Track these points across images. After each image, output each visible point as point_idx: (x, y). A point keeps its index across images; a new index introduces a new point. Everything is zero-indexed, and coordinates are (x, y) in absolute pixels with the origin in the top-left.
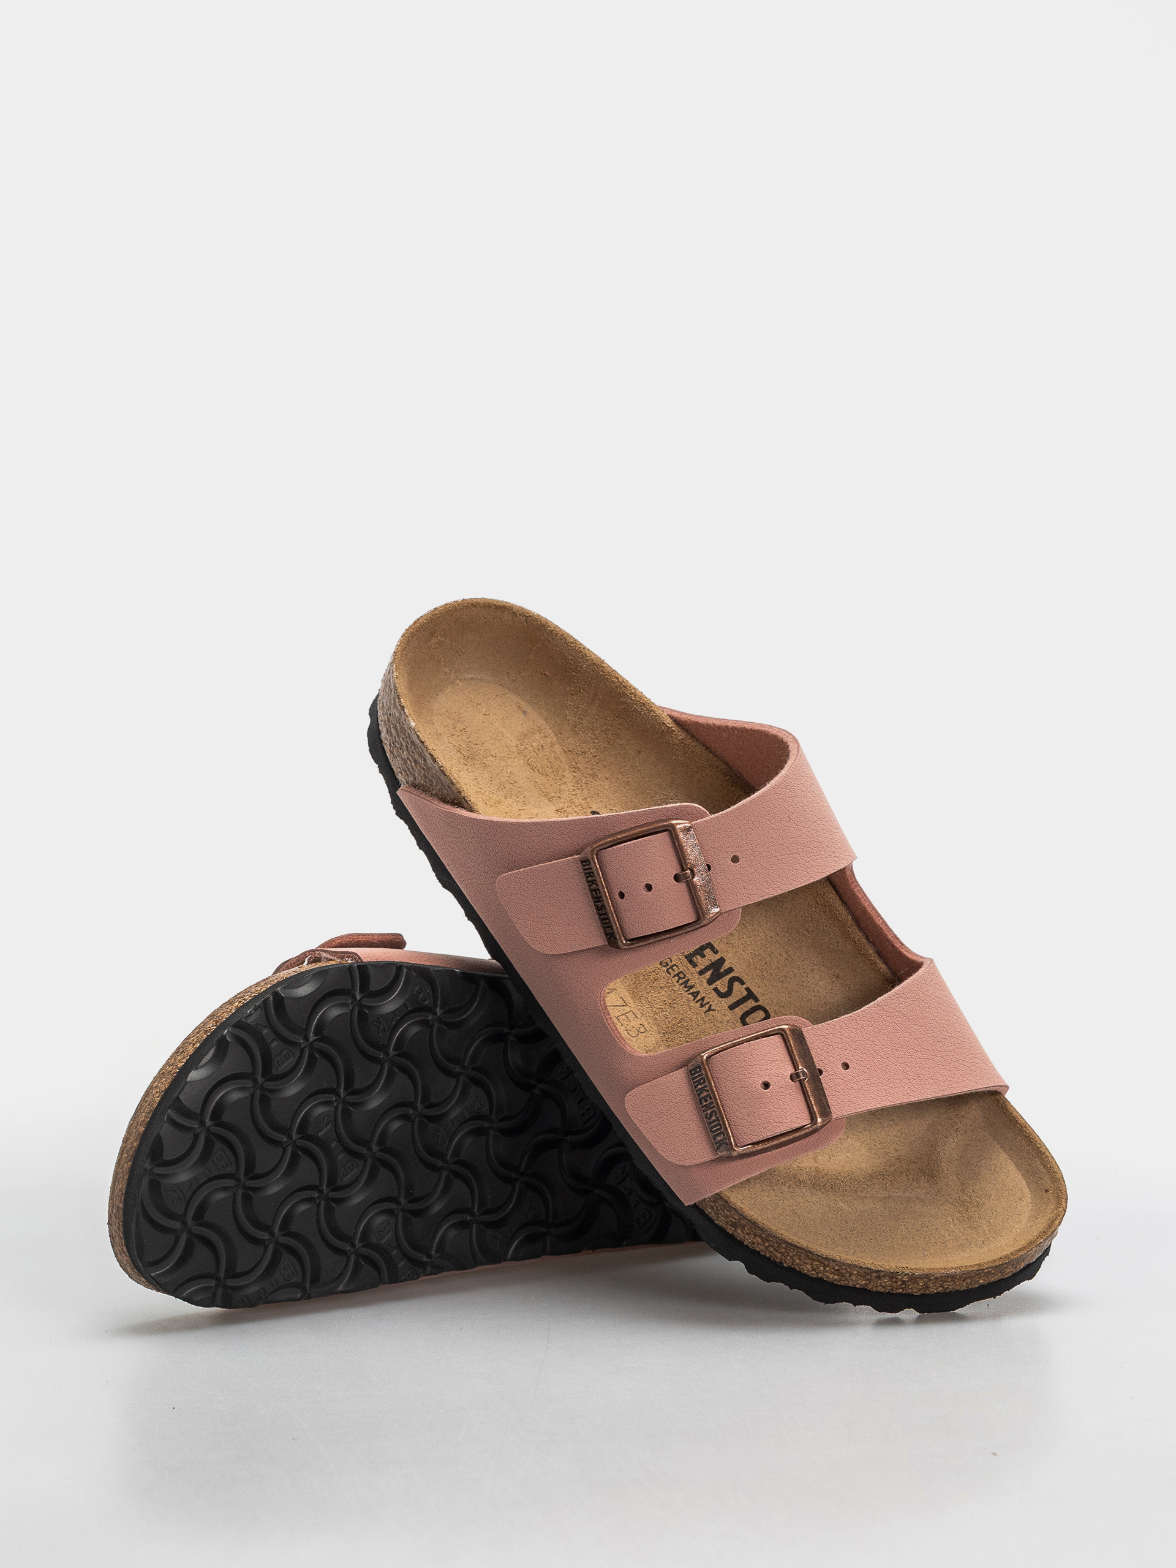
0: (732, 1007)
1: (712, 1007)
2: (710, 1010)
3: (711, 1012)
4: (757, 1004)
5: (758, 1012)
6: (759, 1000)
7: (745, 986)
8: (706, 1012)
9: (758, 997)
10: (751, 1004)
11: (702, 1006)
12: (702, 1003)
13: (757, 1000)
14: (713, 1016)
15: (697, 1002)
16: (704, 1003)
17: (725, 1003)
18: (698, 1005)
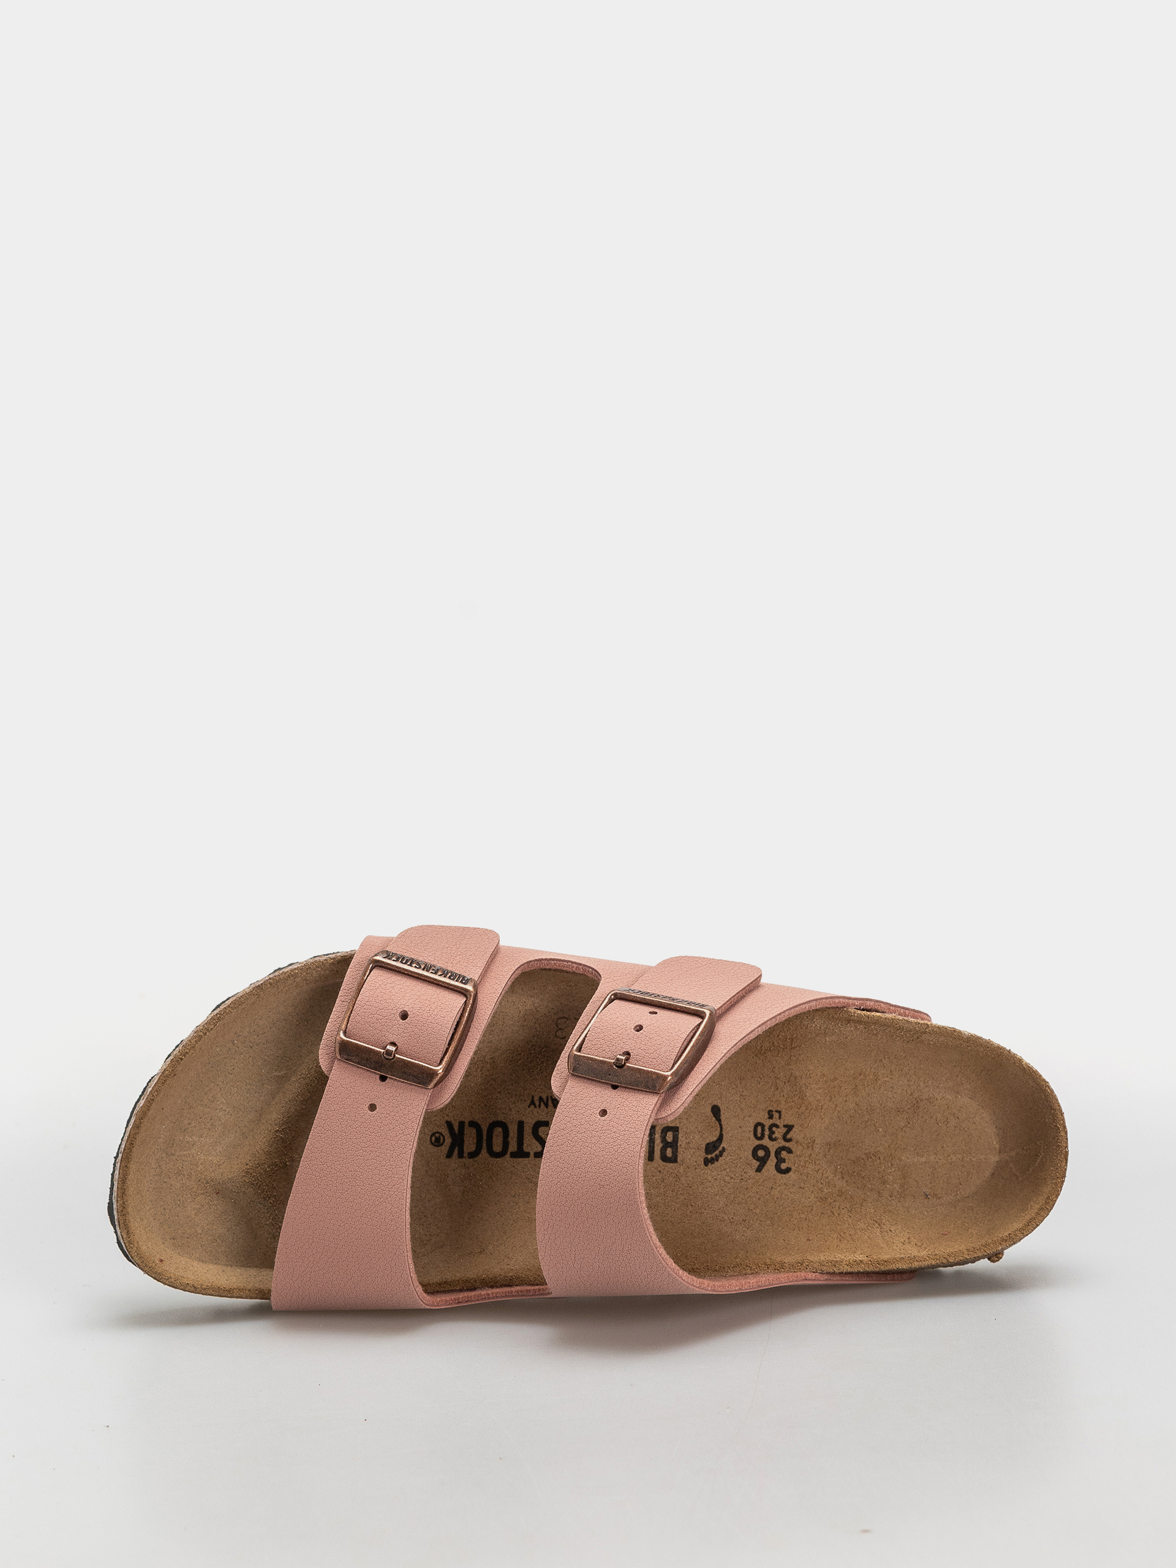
0: (521, 1124)
1: (532, 1107)
2: (533, 1103)
3: (529, 1102)
4: (509, 1153)
5: (501, 1147)
6: (511, 1157)
7: (532, 1154)
8: (533, 1097)
9: (515, 1159)
10: (513, 1147)
11: (541, 1099)
12: (543, 1101)
13: (513, 1155)
14: (525, 1101)
15: (547, 1097)
16: (542, 1103)
17: (529, 1123)
18: (544, 1097)
